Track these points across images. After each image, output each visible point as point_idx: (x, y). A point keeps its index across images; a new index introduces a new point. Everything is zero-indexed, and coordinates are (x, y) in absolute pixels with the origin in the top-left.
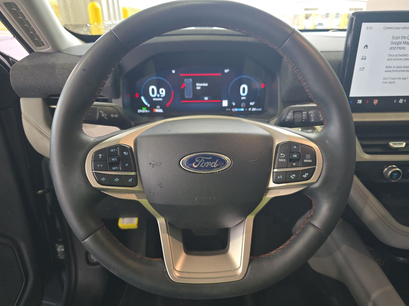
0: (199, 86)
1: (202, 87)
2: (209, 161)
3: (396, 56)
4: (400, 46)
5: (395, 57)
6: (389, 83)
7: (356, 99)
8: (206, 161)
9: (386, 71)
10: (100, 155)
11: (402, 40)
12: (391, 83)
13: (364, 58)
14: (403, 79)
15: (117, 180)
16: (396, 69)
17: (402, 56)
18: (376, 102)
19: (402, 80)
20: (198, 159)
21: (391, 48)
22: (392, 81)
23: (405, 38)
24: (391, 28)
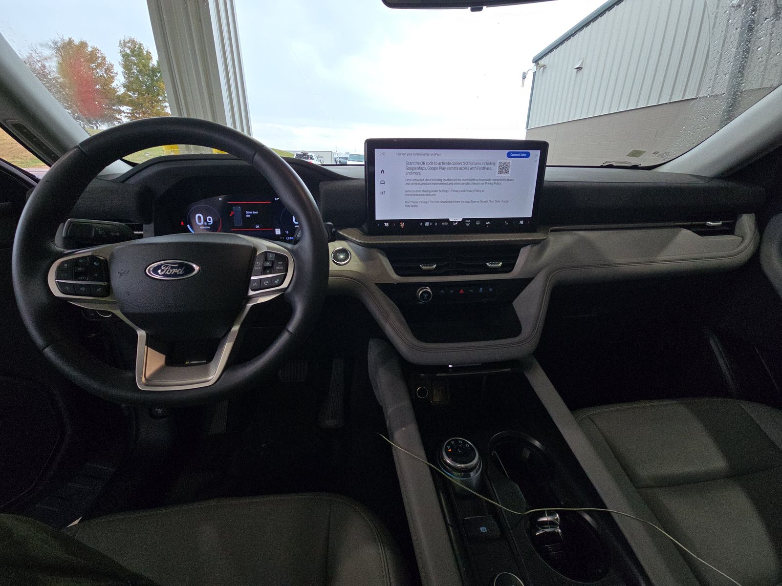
0: (248, 214)
1: (252, 215)
2: (175, 268)
3: (413, 180)
4: (415, 171)
5: (412, 182)
6: (412, 206)
7: (382, 222)
8: (172, 268)
9: (406, 195)
10: (66, 265)
11: (417, 166)
12: (414, 206)
13: (383, 183)
14: (424, 202)
15: (83, 289)
16: (415, 193)
17: (419, 180)
18: (402, 225)
19: (423, 204)
20: (164, 267)
21: (407, 174)
22: (415, 204)
23: (418, 163)
24: (403, 154)
